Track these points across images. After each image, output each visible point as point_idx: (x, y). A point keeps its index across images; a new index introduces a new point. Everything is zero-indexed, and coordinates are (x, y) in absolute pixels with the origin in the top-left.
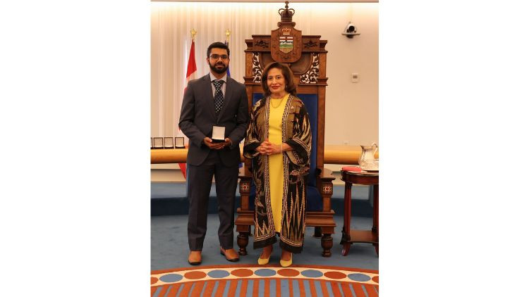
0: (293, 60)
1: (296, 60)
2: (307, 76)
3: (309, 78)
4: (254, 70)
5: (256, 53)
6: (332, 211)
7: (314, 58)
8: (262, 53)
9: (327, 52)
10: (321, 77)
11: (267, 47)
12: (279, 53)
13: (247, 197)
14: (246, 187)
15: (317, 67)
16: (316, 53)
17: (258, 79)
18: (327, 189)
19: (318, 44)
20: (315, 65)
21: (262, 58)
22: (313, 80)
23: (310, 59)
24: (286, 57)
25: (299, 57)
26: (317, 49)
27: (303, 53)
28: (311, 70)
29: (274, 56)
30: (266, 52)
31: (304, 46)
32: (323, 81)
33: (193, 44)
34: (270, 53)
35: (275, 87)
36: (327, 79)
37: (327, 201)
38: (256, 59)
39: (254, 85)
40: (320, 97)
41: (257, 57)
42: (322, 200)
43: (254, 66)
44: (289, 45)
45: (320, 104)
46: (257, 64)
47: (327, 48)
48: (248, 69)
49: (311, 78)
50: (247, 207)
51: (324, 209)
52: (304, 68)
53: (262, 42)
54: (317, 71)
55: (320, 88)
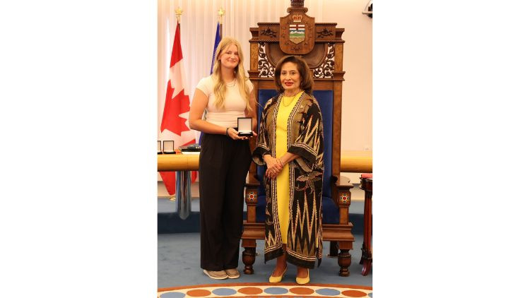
0: (304, 52)
1: (308, 51)
2: (321, 69)
3: (323, 72)
4: (260, 62)
5: (262, 43)
6: (350, 224)
7: (329, 48)
8: (270, 44)
9: (344, 42)
10: (337, 71)
11: (275, 36)
12: (289, 43)
13: (254, 208)
14: (252, 196)
15: (333, 59)
16: (332, 44)
17: (264, 74)
18: (344, 198)
19: (334, 33)
20: (330, 56)
21: (269, 49)
22: (328, 74)
23: (325, 50)
24: (298, 47)
25: (312, 48)
26: (332, 38)
27: (316, 43)
28: (325, 62)
29: (283, 47)
30: (274, 43)
31: (318, 35)
32: (339, 76)
33: (178, 26)
34: (278, 43)
35: (289, 84)
36: (344, 73)
37: (343, 212)
38: (262, 50)
39: (260, 81)
40: (336, 93)
41: (264, 48)
42: (338, 211)
43: (260, 59)
44: (300, 35)
45: (336, 102)
46: (263, 56)
47: (344, 37)
48: (254, 62)
49: (326, 71)
50: (254, 219)
51: (342, 221)
52: (317, 61)
53: (269, 31)
54: (333, 63)
55: (336, 84)
